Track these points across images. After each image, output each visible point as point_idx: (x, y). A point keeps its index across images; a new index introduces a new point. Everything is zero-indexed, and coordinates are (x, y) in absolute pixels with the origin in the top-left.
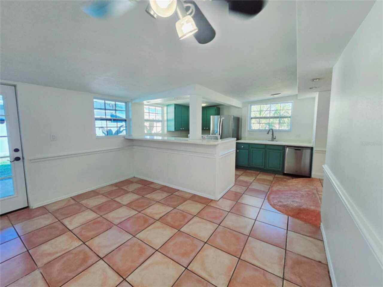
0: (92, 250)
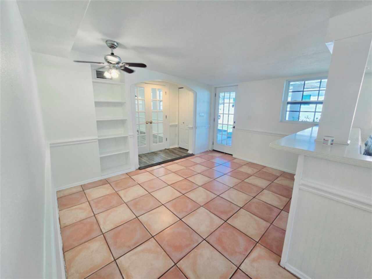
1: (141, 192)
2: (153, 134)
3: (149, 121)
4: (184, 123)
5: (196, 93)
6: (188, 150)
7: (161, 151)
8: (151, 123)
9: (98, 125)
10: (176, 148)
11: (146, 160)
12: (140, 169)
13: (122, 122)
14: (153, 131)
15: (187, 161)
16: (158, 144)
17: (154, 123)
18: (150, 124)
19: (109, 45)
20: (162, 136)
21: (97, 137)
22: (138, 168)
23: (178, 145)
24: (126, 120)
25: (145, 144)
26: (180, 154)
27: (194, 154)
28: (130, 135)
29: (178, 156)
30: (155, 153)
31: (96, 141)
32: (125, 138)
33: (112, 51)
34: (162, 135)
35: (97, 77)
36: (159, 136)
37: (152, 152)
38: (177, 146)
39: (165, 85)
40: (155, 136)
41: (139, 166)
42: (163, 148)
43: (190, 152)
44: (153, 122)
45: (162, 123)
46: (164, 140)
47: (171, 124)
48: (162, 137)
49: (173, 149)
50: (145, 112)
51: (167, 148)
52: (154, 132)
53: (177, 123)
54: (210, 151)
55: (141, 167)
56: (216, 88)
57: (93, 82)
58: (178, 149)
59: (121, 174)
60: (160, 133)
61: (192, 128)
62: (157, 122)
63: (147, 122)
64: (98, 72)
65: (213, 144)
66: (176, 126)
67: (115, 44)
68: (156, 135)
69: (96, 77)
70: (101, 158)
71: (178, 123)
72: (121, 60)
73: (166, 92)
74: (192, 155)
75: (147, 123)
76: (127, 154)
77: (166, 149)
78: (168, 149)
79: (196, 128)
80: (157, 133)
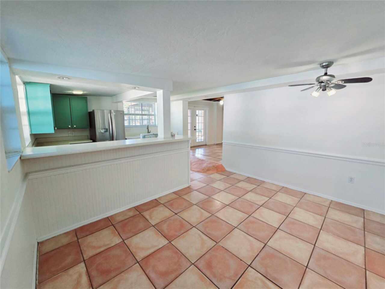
0: (258, 254)
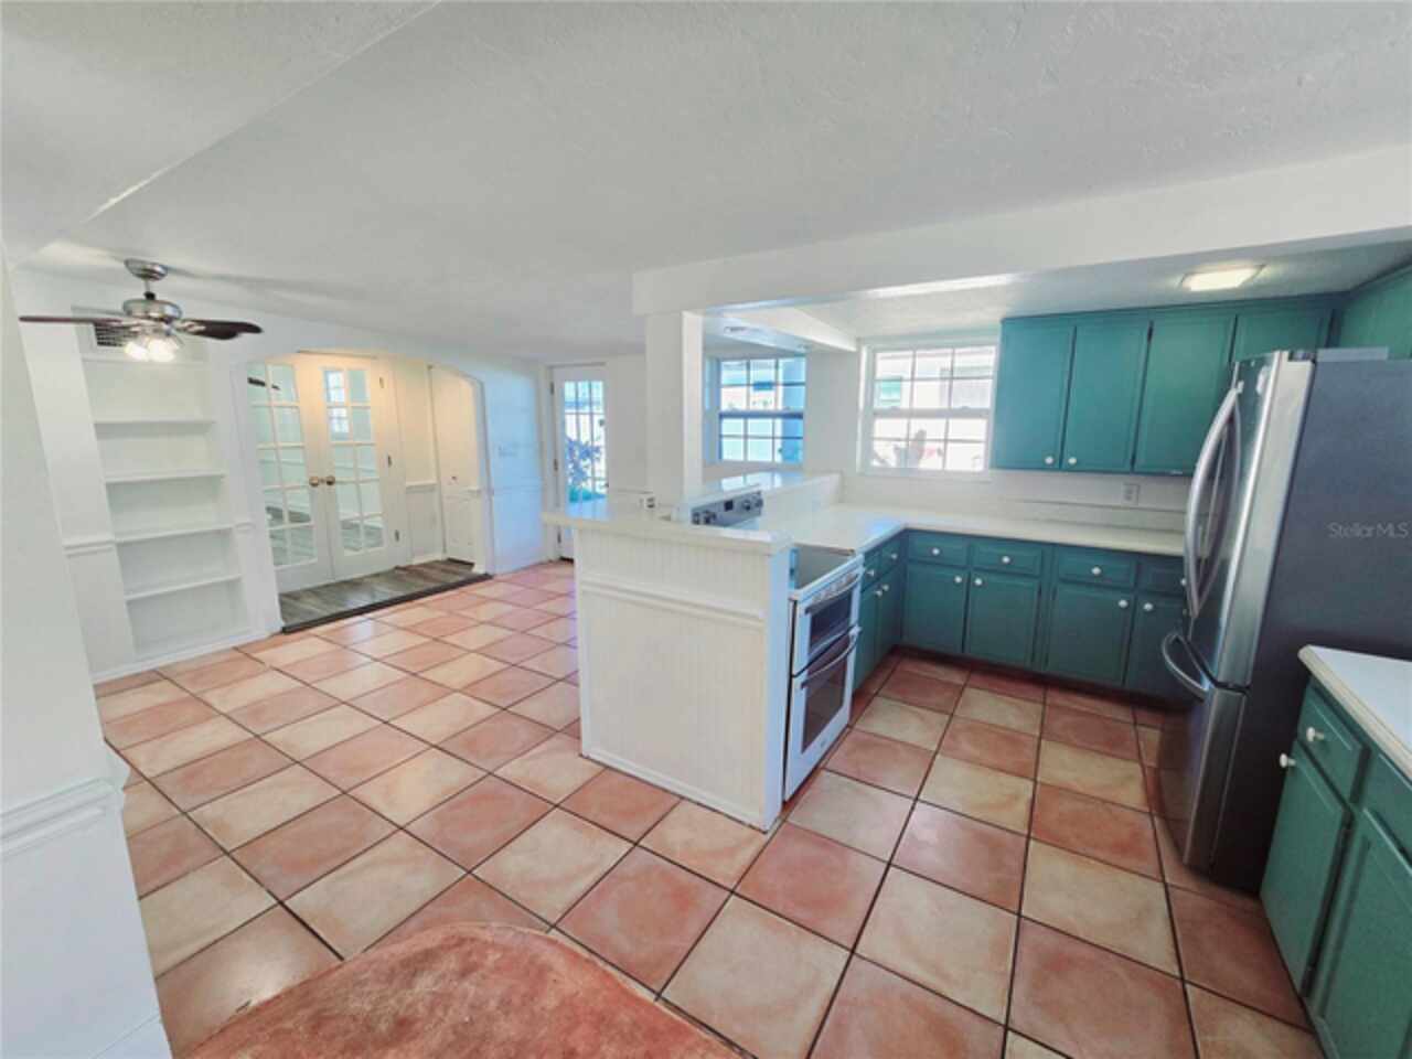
1: (279, 684)
2: (342, 518)
3: (325, 475)
4: (454, 478)
5: (482, 384)
6: (471, 565)
7: (377, 575)
8: (330, 483)
9: (110, 495)
10: (437, 562)
11: (314, 606)
12: (285, 631)
13: (208, 486)
14: (341, 511)
15: (463, 595)
16: (362, 552)
17: (342, 483)
18: (326, 486)
19: (136, 272)
20: (380, 525)
21: (108, 536)
22: (278, 629)
23: (445, 551)
24: (222, 477)
25: (311, 556)
26: (442, 579)
27: (490, 572)
28: (238, 526)
29: (432, 585)
30: (354, 585)
31: (110, 550)
32: (223, 535)
33: (147, 286)
34: (377, 523)
35: (100, 344)
36: (366, 527)
37: (345, 582)
38: (439, 556)
39: (375, 358)
40: (349, 526)
41: (283, 624)
42: (388, 566)
43: (478, 570)
44: (337, 479)
45: (378, 480)
46: (388, 537)
47: (408, 484)
48: (378, 529)
49: (424, 565)
50: (302, 447)
51: (402, 564)
52: (348, 512)
53: (432, 481)
54: (551, 561)
55: (290, 627)
56: (551, 368)
57: (84, 360)
58: (443, 566)
59: (211, 650)
60: (367, 517)
61: (479, 492)
62: (353, 479)
63: (315, 482)
64: (100, 325)
65: (559, 540)
66: (431, 488)
67: (158, 269)
68: (358, 522)
69: (95, 341)
70: (129, 603)
71: (438, 478)
72: (180, 313)
73: (381, 380)
74: (485, 577)
75: (314, 485)
76: (232, 586)
77: (397, 568)
78: (404, 569)
79: (490, 491)
80: (357, 515)
